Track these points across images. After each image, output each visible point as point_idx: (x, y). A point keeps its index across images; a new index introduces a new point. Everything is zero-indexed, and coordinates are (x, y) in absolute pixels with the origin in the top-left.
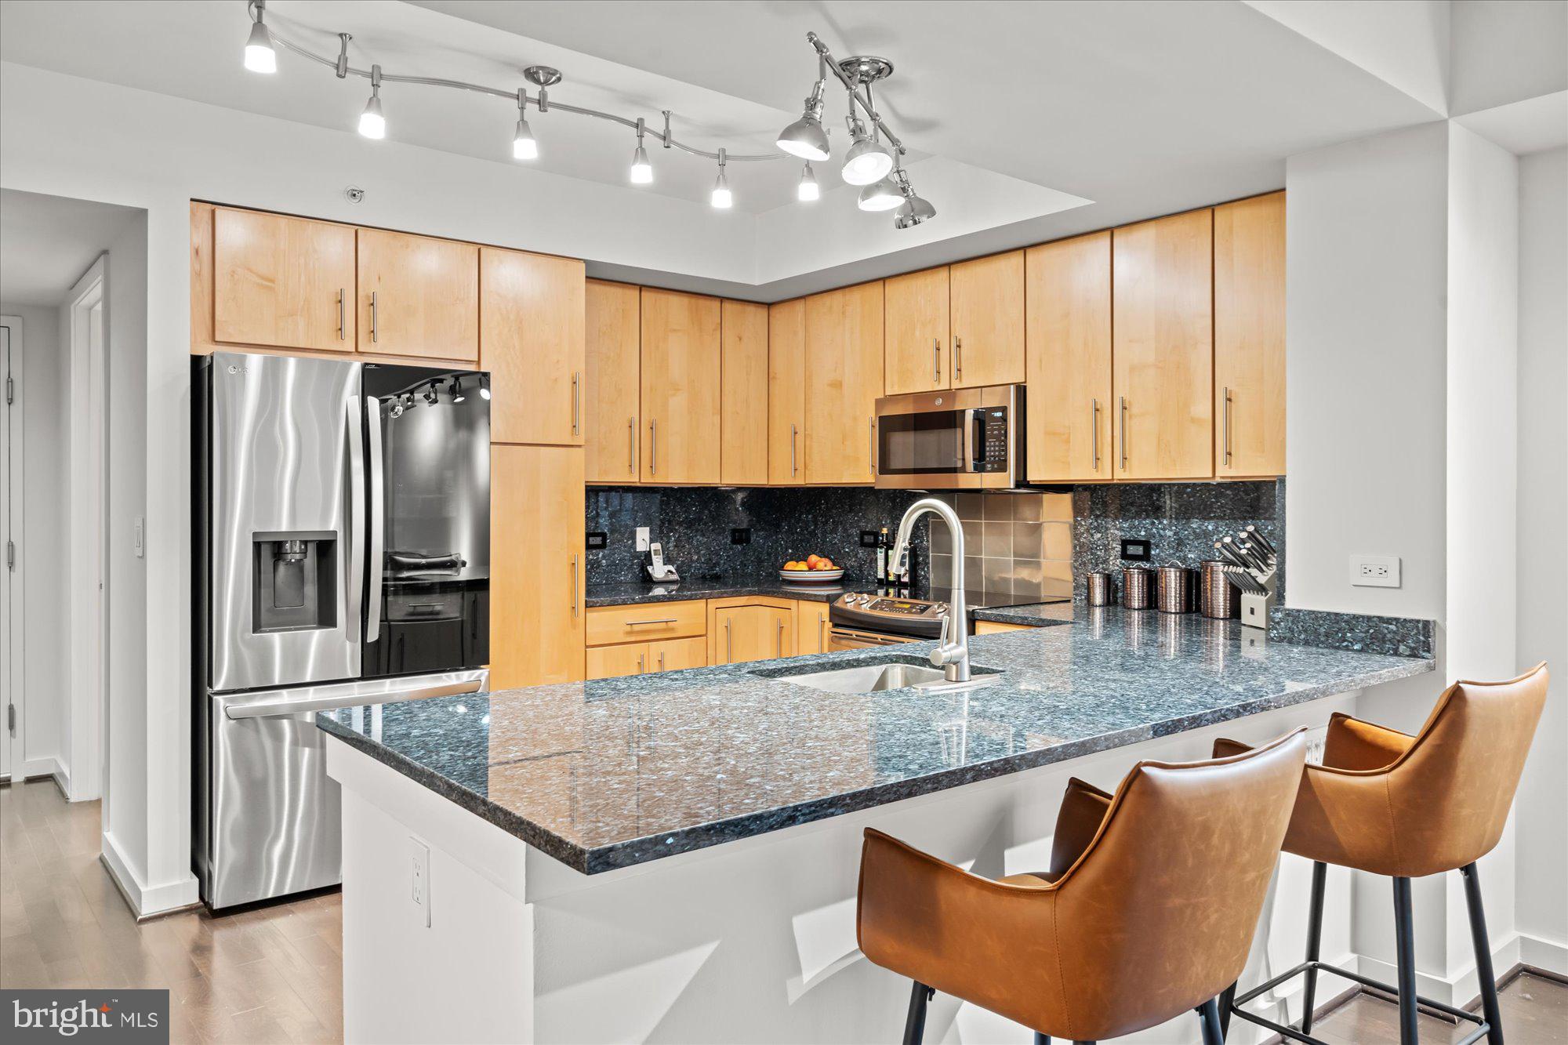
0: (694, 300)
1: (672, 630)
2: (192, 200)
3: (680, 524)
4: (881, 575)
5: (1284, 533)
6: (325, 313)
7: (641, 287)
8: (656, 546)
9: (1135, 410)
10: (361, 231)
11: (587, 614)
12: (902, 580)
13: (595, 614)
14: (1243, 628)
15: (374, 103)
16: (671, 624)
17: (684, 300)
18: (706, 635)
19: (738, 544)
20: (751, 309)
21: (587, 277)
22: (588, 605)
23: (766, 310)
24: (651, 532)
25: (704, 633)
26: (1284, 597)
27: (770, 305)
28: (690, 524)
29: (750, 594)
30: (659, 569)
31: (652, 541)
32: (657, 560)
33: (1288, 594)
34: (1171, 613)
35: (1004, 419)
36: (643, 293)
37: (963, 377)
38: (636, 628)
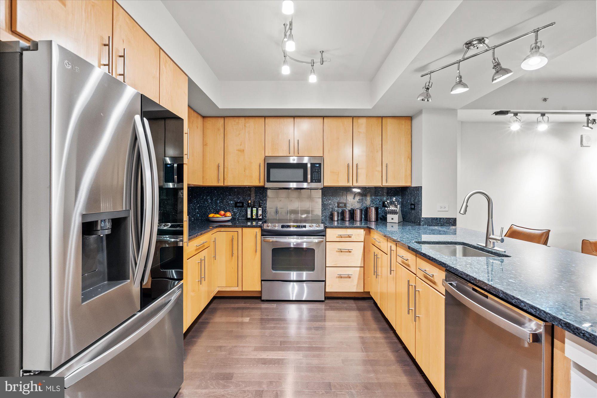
4: (249, 216)
5: (422, 200)
9: (359, 167)
12: (259, 218)
14: (387, 223)
26: (422, 215)
27: (204, 117)
33: (422, 214)
34: (358, 221)
35: (320, 167)
38: (198, 247)
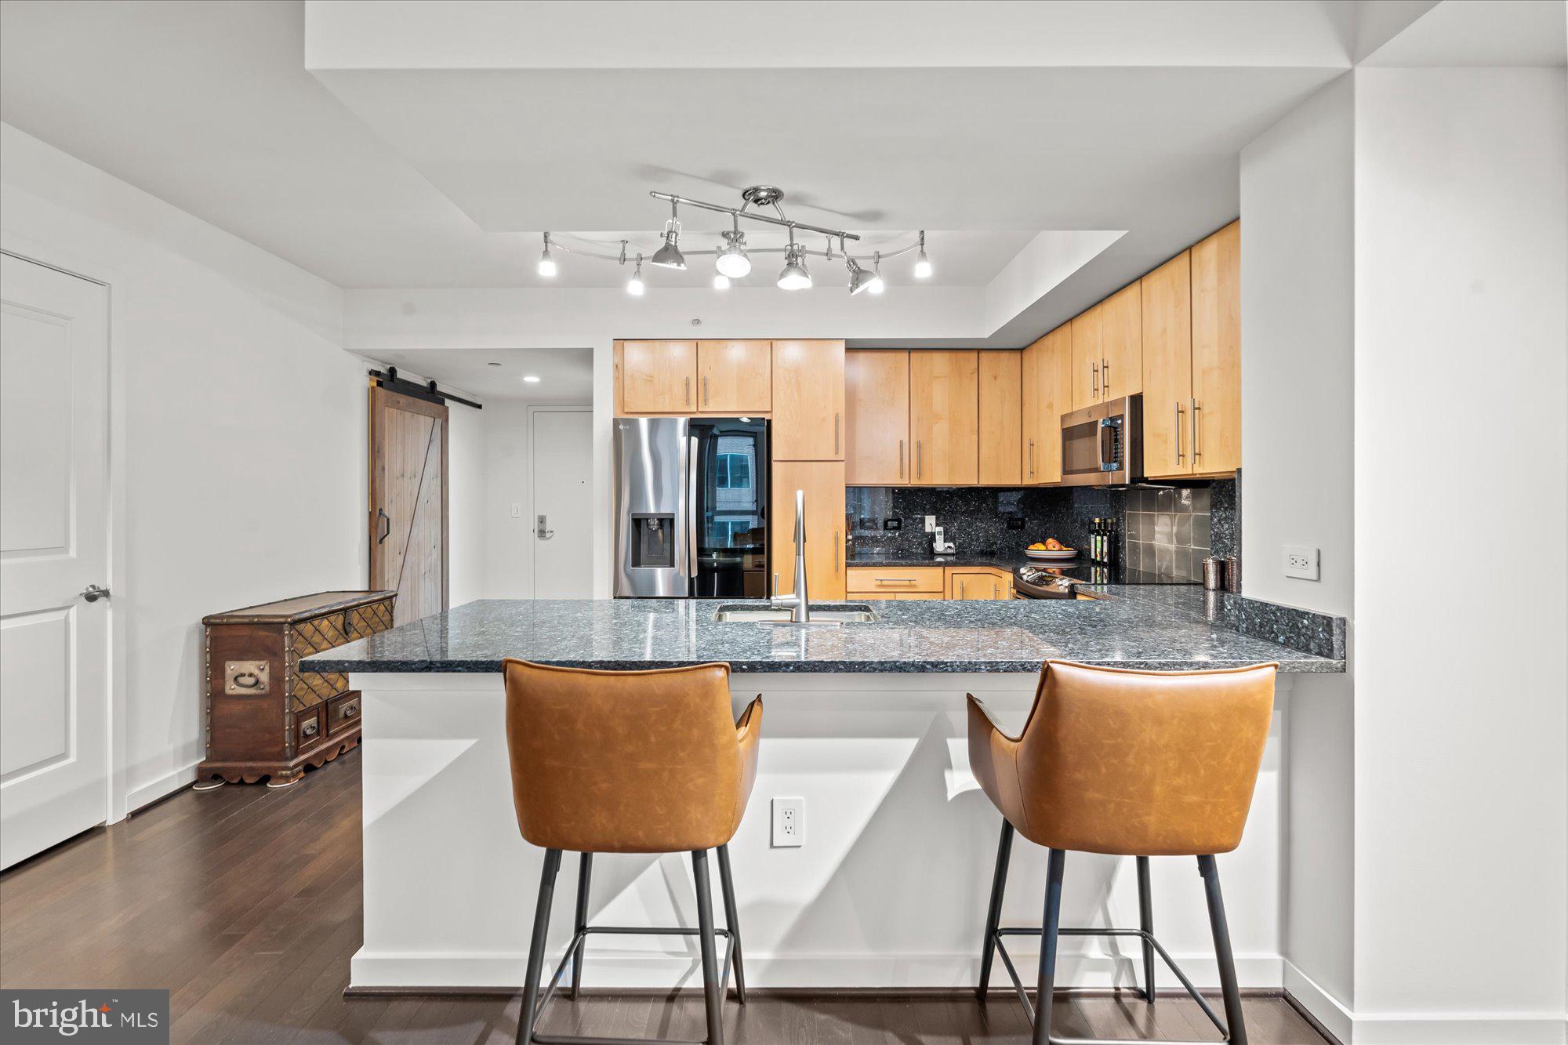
0: (953, 355)
1: (915, 586)
2: (614, 340)
3: (962, 514)
6: (679, 390)
7: (910, 350)
8: (941, 529)
9: (1206, 410)
10: (699, 342)
11: (848, 571)
13: (853, 572)
15: (638, 274)
16: (913, 583)
17: (946, 355)
18: (943, 592)
19: (1015, 529)
20: (1005, 355)
21: (846, 349)
22: (848, 565)
23: (1019, 355)
24: (937, 519)
25: (942, 590)
27: (1021, 350)
28: (970, 513)
29: (981, 565)
30: (940, 545)
31: (937, 525)
32: (939, 539)
35: (1123, 424)
36: (911, 354)
37: (1110, 392)
38: (884, 583)
